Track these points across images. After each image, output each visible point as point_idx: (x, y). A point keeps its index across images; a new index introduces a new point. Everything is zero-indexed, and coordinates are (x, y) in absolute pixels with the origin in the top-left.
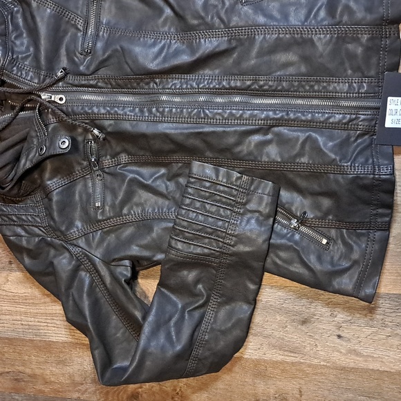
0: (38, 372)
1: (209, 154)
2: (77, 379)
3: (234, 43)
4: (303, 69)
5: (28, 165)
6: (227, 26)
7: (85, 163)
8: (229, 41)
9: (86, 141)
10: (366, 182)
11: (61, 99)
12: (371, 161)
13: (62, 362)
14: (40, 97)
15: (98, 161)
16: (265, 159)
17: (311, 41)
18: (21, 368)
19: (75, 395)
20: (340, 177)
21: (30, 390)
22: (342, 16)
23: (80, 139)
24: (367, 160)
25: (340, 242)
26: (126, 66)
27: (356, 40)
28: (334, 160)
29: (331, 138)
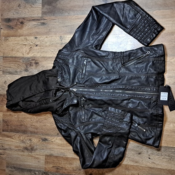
0: (63, 166)
1: (113, 105)
2: (75, 169)
3: (120, 77)
4: (138, 84)
5: (66, 107)
6: (119, 73)
7: (80, 107)
8: (119, 77)
9: (81, 101)
10: (155, 114)
11: (75, 90)
12: (156, 109)
13: (71, 164)
14: (70, 89)
15: (83, 106)
16: (128, 107)
17: (140, 77)
18: (59, 165)
19: (74, 174)
20: (148, 113)
21: (61, 172)
22: (148, 71)
23: (79, 100)
24: (155, 108)
25: (149, 131)
26: (92, 82)
27: (152, 77)
28: (147, 108)
29: (146, 102)
